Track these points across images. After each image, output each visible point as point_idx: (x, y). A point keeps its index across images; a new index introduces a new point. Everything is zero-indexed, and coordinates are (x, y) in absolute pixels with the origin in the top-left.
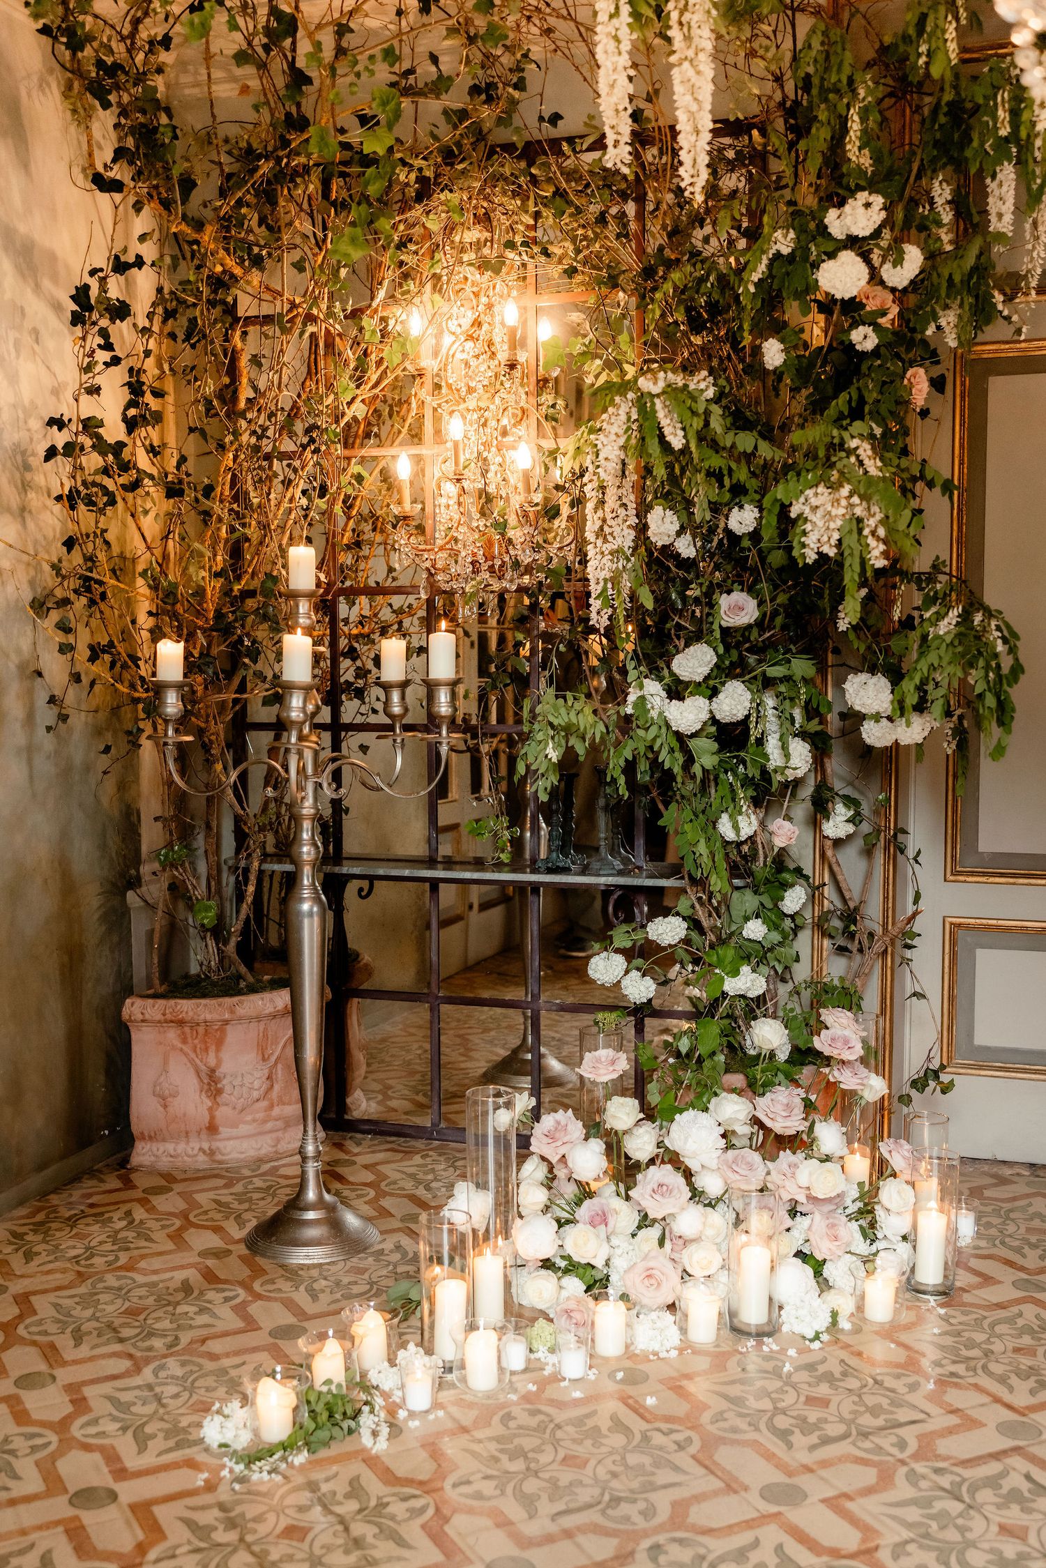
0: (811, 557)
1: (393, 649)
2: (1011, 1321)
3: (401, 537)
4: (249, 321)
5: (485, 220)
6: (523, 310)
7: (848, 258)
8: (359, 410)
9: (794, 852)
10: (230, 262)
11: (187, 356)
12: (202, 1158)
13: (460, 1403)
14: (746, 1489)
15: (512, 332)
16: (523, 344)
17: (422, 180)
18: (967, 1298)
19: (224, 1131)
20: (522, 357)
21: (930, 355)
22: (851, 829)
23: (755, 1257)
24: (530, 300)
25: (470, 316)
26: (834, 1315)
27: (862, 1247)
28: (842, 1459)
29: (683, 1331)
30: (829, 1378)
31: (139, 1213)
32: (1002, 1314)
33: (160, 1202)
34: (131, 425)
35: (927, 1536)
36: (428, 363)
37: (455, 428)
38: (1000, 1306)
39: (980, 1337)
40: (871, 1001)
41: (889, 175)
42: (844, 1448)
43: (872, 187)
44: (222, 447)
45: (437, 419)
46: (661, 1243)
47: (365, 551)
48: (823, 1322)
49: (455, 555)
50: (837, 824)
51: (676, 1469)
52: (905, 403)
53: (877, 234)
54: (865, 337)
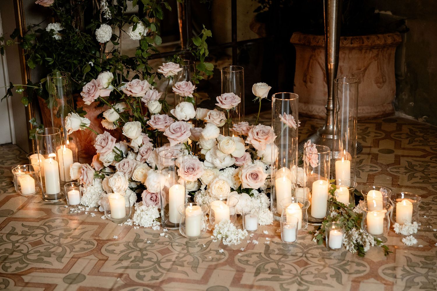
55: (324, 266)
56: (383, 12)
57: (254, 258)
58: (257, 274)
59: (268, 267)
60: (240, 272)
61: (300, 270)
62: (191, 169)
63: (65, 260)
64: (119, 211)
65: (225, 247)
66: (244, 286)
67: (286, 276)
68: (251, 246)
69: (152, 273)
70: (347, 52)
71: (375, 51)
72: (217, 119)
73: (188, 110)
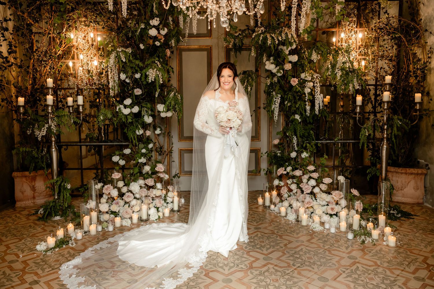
0: (150, 81)
1: (70, 100)
3: (71, 78)
4: (36, 33)
5: (86, 16)
6: (94, 35)
7: (154, 29)
8: (60, 52)
9: (151, 137)
10: (31, 21)
11: (21, 39)
12: (32, 204)
13: (89, 237)
15: (92, 39)
16: (95, 41)
17: (72, 7)
18: (182, 212)
19: (37, 198)
20: (95, 44)
21: (170, 47)
22: (160, 132)
23: (144, 207)
24: (96, 33)
25: (83, 35)
26: (159, 216)
29: (132, 221)
31: (18, 215)
33: (23, 213)
34: (9, 53)
36: (75, 43)
37: (81, 57)
40: (166, 163)
41: (161, 15)
43: (157, 17)
44: (31, 59)
45: (77, 55)
46: (129, 206)
47: (63, 81)
48: (157, 217)
49: (82, 82)
50: (158, 132)
52: (166, 56)
53: (159, 25)
54: (157, 43)
55: (345, 244)
56: (421, 161)
57: (321, 236)
58: (318, 240)
59: (324, 239)
60: (312, 238)
61: (335, 242)
62: (309, 202)
63: (258, 223)
64: (283, 214)
65: (312, 230)
66: (310, 242)
67: (328, 243)
68: (323, 232)
69: (283, 232)
70: (400, 174)
71: (413, 176)
72: (324, 187)
73: (313, 182)
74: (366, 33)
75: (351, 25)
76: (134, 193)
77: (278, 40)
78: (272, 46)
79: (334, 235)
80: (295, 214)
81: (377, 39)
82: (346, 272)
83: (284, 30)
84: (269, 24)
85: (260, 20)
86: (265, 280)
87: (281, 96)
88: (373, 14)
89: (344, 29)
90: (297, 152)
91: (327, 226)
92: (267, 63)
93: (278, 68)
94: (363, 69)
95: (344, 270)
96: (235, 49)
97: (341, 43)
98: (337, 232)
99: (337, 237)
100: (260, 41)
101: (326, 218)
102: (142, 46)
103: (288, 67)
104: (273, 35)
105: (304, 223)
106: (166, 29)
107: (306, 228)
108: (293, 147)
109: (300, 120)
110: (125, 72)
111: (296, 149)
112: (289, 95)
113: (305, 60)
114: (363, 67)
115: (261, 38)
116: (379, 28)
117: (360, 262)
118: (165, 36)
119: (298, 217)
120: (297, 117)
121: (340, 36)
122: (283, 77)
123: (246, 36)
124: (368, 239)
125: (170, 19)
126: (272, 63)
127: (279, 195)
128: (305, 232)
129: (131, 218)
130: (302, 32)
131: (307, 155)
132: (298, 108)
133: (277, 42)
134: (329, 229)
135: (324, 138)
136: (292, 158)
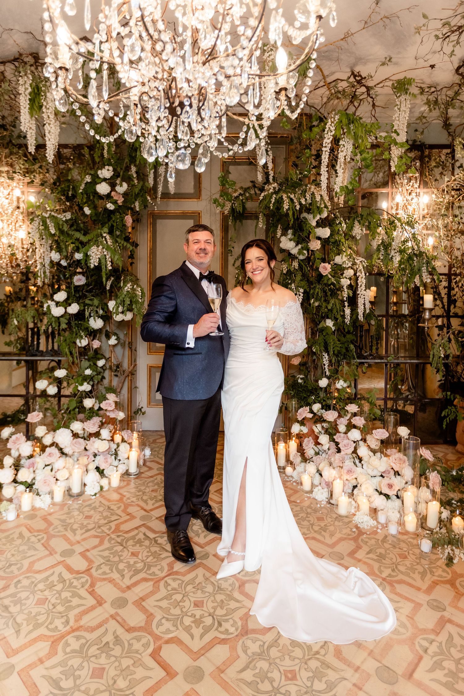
2: (153, 481)
6: (23, 192)
7: (104, 184)
9: (101, 350)
14: (56, 553)
15: (18, 198)
18: (143, 475)
22: (116, 342)
23: (77, 472)
24: (26, 190)
26: (102, 488)
27: (116, 463)
28: (89, 537)
29: (52, 498)
30: (95, 508)
32: (152, 479)
35: (109, 561)
38: (152, 477)
39: (143, 488)
40: (125, 391)
42: (93, 532)
46: (52, 470)
48: (97, 489)
50: (113, 341)
51: (35, 549)
54: (110, 206)
55: (418, 564)
57: (373, 542)
58: (368, 553)
59: (379, 551)
60: (359, 547)
61: (399, 560)
62: (349, 472)
64: (307, 486)
65: (357, 527)
66: (355, 559)
67: (387, 561)
68: (376, 533)
72: (375, 444)
73: (355, 434)
74: (434, 196)
75: (411, 184)
76: (62, 446)
77: (300, 204)
78: (291, 213)
79: (395, 540)
80: (326, 490)
81: (450, 206)
82: (430, 651)
83: (310, 188)
84: (287, 180)
85: (271, 173)
86: (269, 675)
87: (305, 290)
88: (443, 169)
89: (400, 189)
90: (329, 378)
91: (382, 518)
92: (283, 239)
93: (300, 246)
94: (431, 250)
95: (425, 644)
96: (233, 216)
97: (397, 210)
98: (400, 533)
99: (403, 545)
100: (271, 205)
101: (379, 501)
102: (87, 211)
103: (315, 245)
104: (292, 196)
105: (343, 510)
106: (125, 185)
107: (346, 520)
108: (323, 370)
109: (333, 328)
110: (59, 250)
111: (328, 373)
112: (317, 290)
113: (341, 235)
114: (430, 248)
115: (273, 200)
116: (453, 189)
117: (454, 619)
118: (125, 195)
119: (332, 495)
120: (329, 323)
121: (393, 199)
122: (308, 259)
123: (251, 198)
124: (457, 551)
125: (134, 169)
126: (291, 240)
127: (301, 450)
128: (345, 531)
129: (51, 493)
130: (338, 190)
131: (345, 385)
132: (331, 310)
133: (298, 207)
134: (385, 526)
135: (371, 355)
136: (321, 388)
